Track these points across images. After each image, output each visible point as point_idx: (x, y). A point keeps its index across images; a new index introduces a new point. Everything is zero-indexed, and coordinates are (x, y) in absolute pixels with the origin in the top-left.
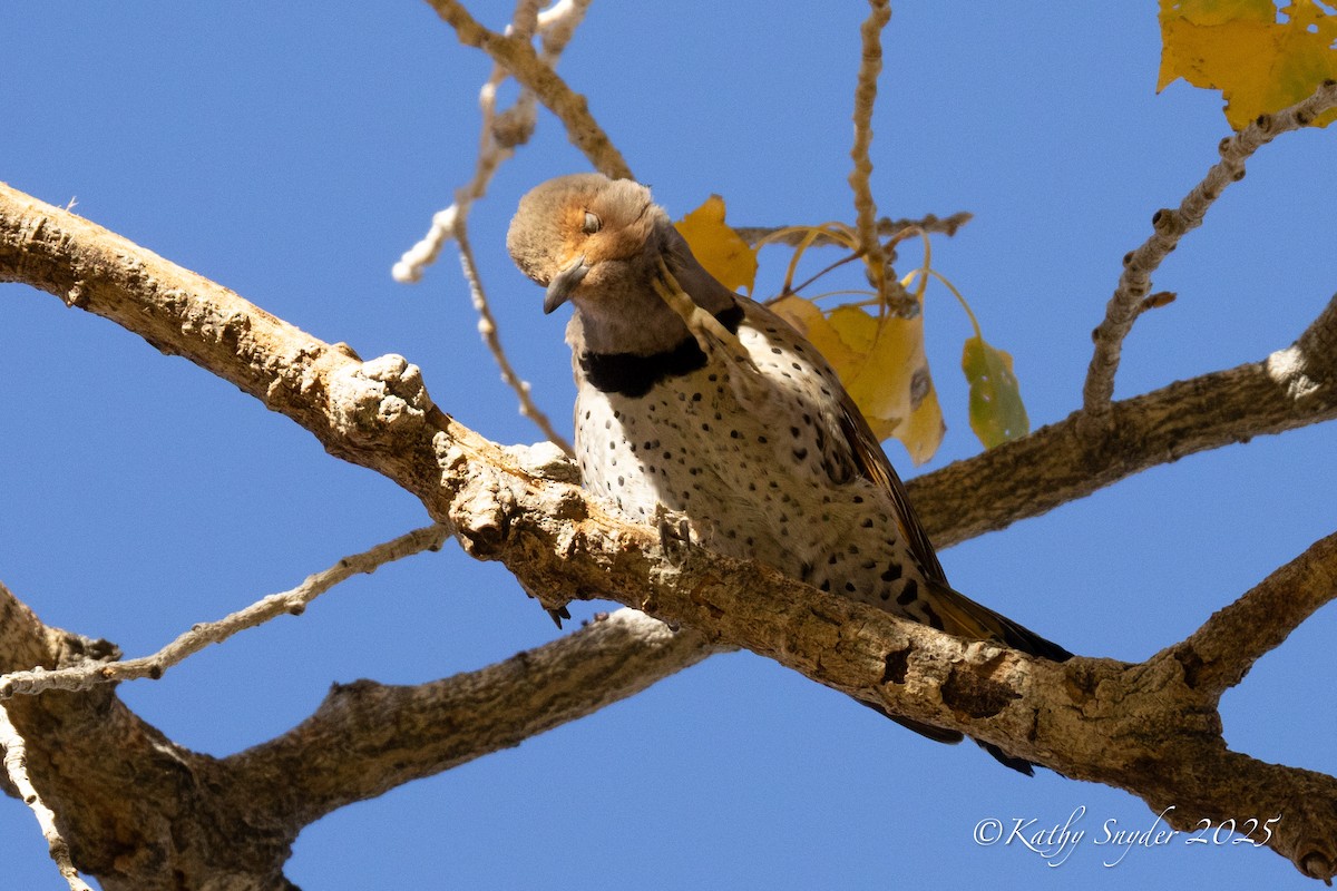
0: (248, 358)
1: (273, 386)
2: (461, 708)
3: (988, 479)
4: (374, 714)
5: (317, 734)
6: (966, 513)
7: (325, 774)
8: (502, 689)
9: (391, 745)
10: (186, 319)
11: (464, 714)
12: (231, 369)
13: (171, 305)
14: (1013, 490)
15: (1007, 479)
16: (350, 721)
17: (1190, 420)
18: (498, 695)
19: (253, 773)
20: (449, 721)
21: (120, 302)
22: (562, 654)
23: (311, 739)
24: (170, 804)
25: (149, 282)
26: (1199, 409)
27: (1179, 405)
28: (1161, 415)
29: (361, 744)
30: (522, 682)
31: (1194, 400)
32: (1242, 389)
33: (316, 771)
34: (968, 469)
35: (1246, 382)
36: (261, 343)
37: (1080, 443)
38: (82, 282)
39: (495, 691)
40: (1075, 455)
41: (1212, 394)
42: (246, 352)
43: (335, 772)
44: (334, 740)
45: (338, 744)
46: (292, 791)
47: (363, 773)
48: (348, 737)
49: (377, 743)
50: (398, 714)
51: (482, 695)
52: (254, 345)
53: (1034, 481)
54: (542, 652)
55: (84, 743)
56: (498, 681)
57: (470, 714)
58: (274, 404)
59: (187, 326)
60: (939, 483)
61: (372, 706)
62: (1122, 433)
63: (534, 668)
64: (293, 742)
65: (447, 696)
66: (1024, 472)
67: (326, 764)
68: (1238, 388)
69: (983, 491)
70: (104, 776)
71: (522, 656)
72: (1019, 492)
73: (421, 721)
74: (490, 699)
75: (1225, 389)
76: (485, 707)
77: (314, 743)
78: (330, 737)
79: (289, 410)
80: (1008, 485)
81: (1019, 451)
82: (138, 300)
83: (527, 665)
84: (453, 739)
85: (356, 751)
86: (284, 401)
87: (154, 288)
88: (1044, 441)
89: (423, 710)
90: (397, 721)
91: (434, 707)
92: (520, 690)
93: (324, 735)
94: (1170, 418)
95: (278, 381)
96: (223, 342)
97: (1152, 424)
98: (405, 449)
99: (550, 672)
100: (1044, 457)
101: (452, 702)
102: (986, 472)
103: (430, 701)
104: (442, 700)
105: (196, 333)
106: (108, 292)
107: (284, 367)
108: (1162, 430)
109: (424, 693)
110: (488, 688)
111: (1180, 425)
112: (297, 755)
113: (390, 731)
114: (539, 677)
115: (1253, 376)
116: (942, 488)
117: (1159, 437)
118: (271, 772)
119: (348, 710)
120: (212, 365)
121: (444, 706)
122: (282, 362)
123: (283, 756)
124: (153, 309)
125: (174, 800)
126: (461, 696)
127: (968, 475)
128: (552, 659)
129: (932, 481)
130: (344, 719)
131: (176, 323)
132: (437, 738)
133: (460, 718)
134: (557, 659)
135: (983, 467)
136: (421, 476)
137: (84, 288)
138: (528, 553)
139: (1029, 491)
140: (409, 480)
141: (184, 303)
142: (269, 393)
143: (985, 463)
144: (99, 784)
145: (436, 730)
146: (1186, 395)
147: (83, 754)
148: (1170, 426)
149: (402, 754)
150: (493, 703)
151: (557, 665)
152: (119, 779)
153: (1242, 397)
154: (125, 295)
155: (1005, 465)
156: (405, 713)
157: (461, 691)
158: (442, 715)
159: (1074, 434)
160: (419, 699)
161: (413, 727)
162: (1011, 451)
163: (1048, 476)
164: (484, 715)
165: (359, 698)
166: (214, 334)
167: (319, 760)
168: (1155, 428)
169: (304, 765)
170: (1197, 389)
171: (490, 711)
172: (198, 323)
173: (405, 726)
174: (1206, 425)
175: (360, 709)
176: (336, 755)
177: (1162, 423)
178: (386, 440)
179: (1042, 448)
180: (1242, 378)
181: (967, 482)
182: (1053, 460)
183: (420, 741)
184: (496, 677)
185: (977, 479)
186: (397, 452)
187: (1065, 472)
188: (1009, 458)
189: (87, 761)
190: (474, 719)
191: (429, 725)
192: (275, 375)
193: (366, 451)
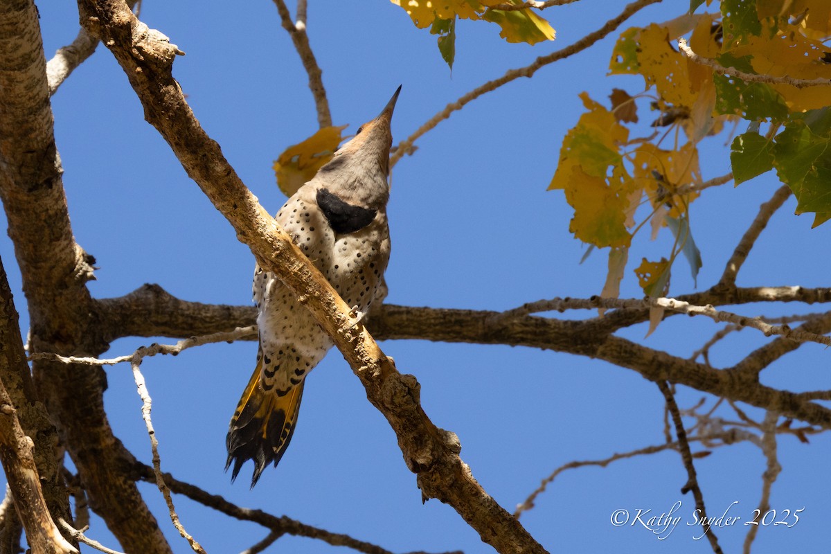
0: (358, 353)
1: (363, 368)
2: (197, 321)
3: (441, 324)
4: (162, 307)
5: (137, 306)
6: (426, 333)
7: (136, 326)
8: (217, 321)
9: (165, 324)
10: (342, 327)
11: (198, 324)
12: (348, 353)
13: (338, 320)
14: (449, 333)
15: (448, 327)
16: (152, 307)
17: (529, 336)
18: (214, 322)
19: (111, 316)
20: (191, 325)
21: (319, 309)
22: (245, 317)
23: (135, 308)
24: (85, 327)
25: (334, 307)
26: (535, 333)
27: (527, 329)
28: (518, 329)
29: (154, 319)
30: (225, 321)
31: (534, 329)
32: (555, 332)
33: (133, 323)
34: (434, 316)
35: (556, 330)
36: (366, 349)
37: (484, 328)
38: (308, 295)
39: (214, 320)
40: (480, 331)
41: (542, 329)
42: (358, 350)
43: (139, 326)
44: (143, 312)
45: (145, 315)
46: (122, 328)
47: (150, 331)
48: (150, 314)
49: (159, 321)
50: (172, 313)
51: (208, 320)
52: (363, 349)
53: (459, 333)
54: (236, 311)
55: (69, 296)
56: (216, 316)
57: (200, 325)
58: (359, 374)
59: (340, 330)
60: (421, 316)
61: (162, 303)
62: (503, 332)
63: (232, 317)
64: (127, 306)
65: (194, 314)
66: (457, 328)
67: (138, 322)
68: (552, 331)
69: (437, 327)
70: (70, 310)
71: (228, 309)
72: (451, 334)
73: (181, 319)
74: (211, 323)
75: (547, 329)
76: (207, 325)
77: (135, 310)
78: (142, 310)
79: (363, 378)
80: (449, 330)
81: (458, 318)
82: (327, 313)
83: (230, 315)
84: (190, 332)
85: (151, 321)
86: (364, 375)
87: (335, 310)
88: (469, 318)
89: (183, 315)
90: (171, 314)
91: (188, 316)
92: (224, 324)
93: (140, 308)
94: (522, 332)
95: (366, 367)
96: (352, 343)
97: (515, 332)
98: (403, 416)
99: (238, 322)
100: (467, 326)
101: (195, 317)
102: (442, 321)
103: (187, 312)
104: (192, 315)
105: (342, 335)
106: (316, 303)
107: (371, 363)
108: (518, 335)
109: (184, 307)
110: (212, 318)
111: (525, 336)
112: (128, 313)
113: (167, 318)
114: (233, 322)
115: (560, 329)
116: (421, 319)
117: (514, 338)
118: (117, 319)
119: (152, 301)
120: (342, 348)
121: (192, 317)
122: (371, 361)
123: (123, 312)
124: (331, 318)
125: (87, 326)
126: (199, 316)
127: (434, 318)
128: (240, 316)
129: (418, 313)
130: (150, 304)
131: (337, 327)
132: (183, 329)
133: (196, 325)
134: (242, 318)
135: (441, 318)
136: (404, 429)
137: (308, 298)
138: (433, 479)
139: (455, 335)
140: (398, 427)
141: (344, 321)
142: (360, 370)
143: (442, 316)
144: (66, 312)
145: (185, 326)
146: (532, 325)
147: (67, 299)
148: (521, 335)
149: (167, 329)
150: (210, 325)
151: (242, 320)
152: (74, 314)
153: (553, 335)
154: (322, 307)
155: (450, 321)
156: (175, 313)
157: (199, 314)
158: (190, 321)
159: (484, 323)
160: (182, 309)
161: (177, 321)
162: (454, 316)
163: (465, 333)
164: (206, 328)
165: (158, 297)
166: (350, 338)
167: (136, 319)
168: (516, 334)
169: (129, 319)
170: (537, 324)
171: (209, 327)
172: (345, 331)
173: (173, 319)
174: (534, 340)
175: (157, 303)
176: (143, 319)
177: (519, 333)
178: (399, 410)
179: (468, 321)
180: (555, 327)
181: (433, 321)
182: (470, 328)
183: (176, 327)
184: (216, 314)
185: (437, 321)
186: (399, 416)
187: (473, 335)
188: (453, 319)
189: (67, 303)
190: (200, 328)
191: (183, 323)
192: (366, 364)
193: (387, 409)
